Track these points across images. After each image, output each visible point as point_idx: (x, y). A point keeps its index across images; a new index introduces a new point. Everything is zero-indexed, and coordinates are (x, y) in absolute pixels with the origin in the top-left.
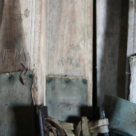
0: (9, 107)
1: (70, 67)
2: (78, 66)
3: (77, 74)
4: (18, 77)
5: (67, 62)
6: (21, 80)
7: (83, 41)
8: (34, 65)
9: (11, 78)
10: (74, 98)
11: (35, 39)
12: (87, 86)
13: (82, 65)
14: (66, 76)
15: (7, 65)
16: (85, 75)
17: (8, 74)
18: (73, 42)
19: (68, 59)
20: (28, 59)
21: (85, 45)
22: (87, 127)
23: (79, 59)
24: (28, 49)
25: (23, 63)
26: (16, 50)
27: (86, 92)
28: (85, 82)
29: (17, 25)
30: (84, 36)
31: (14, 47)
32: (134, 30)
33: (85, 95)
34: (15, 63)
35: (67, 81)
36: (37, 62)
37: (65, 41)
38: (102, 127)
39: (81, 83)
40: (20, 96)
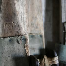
0: (11, 58)
1: (33, 29)
2: (37, 28)
3: (36, 32)
4: (16, 40)
5: (31, 26)
6: (18, 42)
7: (38, 15)
8: (25, 32)
9: (11, 40)
10: (36, 45)
11: (24, 16)
12: (42, 38)
13: (39, 27)
14: (31, 33)
15: (7, 33)
16: (41, 32)
17: (9, 38)
18: (33, 15)
19: (31, 24)
20: (21, 28)
21: (40, 16)
22: (48, 61)
23: (37, 24)
24: (21, 22)
25: (18, 31)
26: (12, 23)
27: (42, 41)
28: (41, 36)
29: (12, 7)
30: (39, 12)
31: (11, 21)
32: (65, 9)
33: (42, 43)
34: (12, 30)
35: (32, 36)
36: (27, 30)
37: (29, 15)
38: (56, 61)
39: (39, 37)
40: (18, 51)
